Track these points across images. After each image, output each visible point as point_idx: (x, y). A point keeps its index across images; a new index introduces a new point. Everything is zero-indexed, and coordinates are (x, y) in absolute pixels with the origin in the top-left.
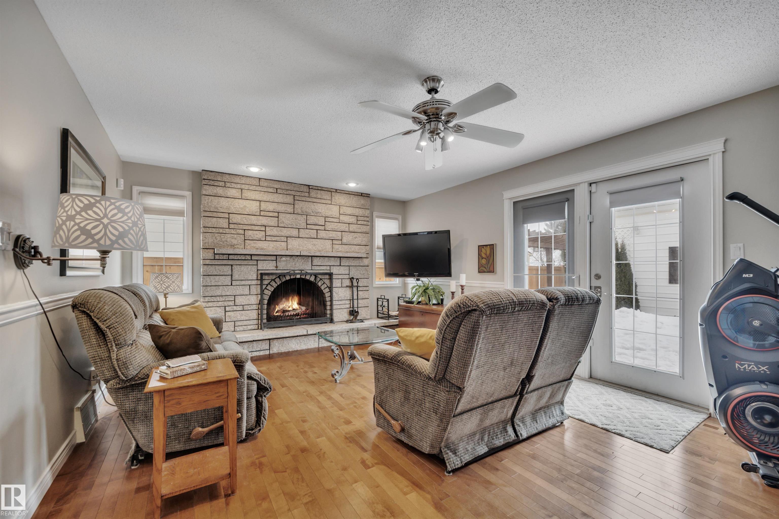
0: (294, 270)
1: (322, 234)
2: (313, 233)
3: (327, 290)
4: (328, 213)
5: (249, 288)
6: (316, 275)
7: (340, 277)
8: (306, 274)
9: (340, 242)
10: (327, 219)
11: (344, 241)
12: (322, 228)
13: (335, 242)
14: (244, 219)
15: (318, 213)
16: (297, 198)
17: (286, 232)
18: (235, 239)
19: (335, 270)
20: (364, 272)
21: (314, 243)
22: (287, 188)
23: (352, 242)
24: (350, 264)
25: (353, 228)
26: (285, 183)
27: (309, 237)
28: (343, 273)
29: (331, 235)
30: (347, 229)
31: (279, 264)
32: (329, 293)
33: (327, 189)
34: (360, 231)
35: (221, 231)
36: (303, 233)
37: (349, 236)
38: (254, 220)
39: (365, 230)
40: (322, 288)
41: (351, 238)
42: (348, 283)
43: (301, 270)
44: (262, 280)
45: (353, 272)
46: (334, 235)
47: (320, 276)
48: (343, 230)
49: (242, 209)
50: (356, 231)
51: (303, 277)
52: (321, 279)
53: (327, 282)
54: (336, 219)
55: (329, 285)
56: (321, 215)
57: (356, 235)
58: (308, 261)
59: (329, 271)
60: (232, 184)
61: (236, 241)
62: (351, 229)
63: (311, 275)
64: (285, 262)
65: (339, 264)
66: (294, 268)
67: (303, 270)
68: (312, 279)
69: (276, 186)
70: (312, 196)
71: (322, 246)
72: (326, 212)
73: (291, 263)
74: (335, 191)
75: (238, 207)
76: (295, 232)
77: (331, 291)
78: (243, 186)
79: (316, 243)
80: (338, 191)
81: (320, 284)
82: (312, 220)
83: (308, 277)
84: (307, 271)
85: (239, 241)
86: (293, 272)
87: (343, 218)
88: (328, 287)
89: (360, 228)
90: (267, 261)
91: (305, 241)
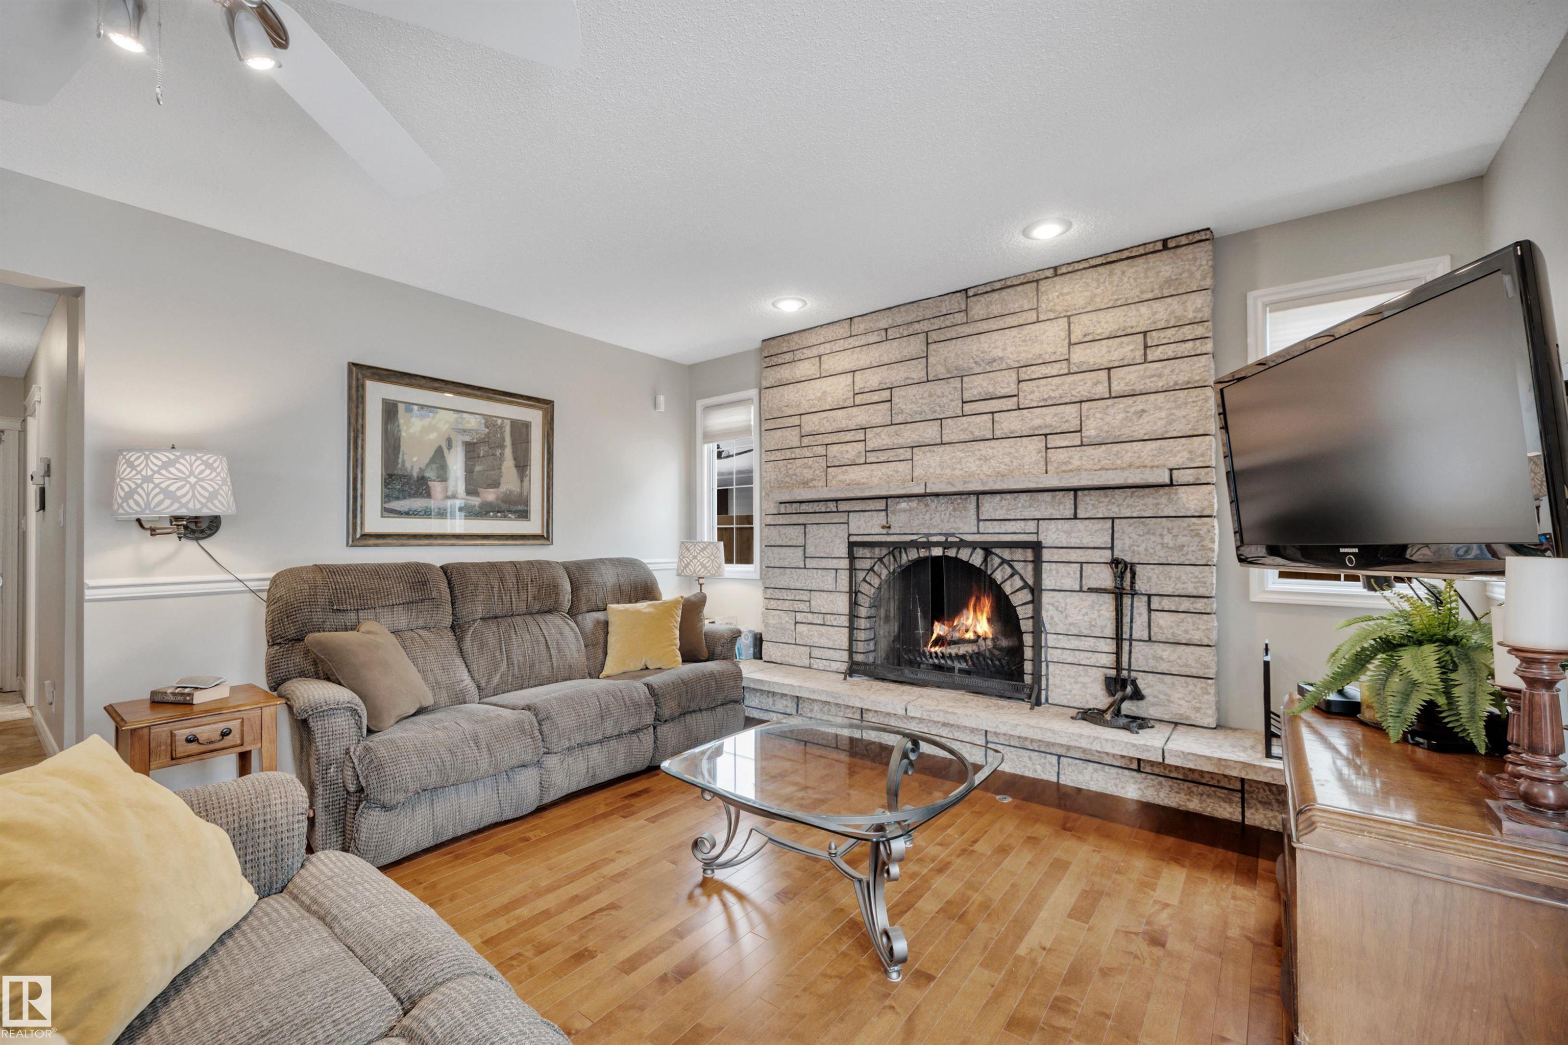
0: (927, 535)
1: (1010, 423)
2: (979, 427)
3: (1025, 596)
4: (1028, 353)
5: (834, 575)
6: (988, 549)
7: (1074, 555)
8: (962, 544)
9: (1076, 439)
10: (1025, 374)
11: (1090, 431)
12: (1011, 403)
13: (1054, 441)
14: (825, 421)
15: (994, 360)
16: (933, 336)
17: (909, 435)
18: (810, 467)
19: (1051, 535)
20: (1182, 540)
21: (983, 452)
22: (909, 319)
23: (1126, 433)
24: (1114, 511)
25: (1122, 381)
26: (902, 309)
27: (970, 437)
28: (1087, 542)
29: (1038, 422)
30: (1101, 390)
31: (893, 519)
32: (1030, 606)
33: (1022, 280)
34: (1160, 384)
35: (788, 454)
36: (953, 431)
37: (1111, 411)
38: (841, 419)
39: (1182, 378)
40: (1007, 589)
41: (1120, 416)
42: (1104, 578)
43: (946, 535)
44: (852, 557)
45: (1128, 542)
46: (1049, 420)
47: (1006, 554)
48: (1085, 395)
49: (819, 399)
50: (1139, 387)
51: (952, 553)
52: (1004, 561)
53: (1028, 572)
54: (1057, 365)
55: (1030, 582)
56: (1004, 366)
57: (1140, 403)
58: (965, 509)
59: (1033, 538)
60: (805, 351)
61: (811, 471)
62: (1117, 388)
63: (974, 549)
64: (908, 514)
65: (1069, 513)
66: (929, 528)
67: (953, 535)
68: (977, 559)
69: (883, 324)
70: (976, 318)
71: (1007, 460)
72: (1019, 353)
73: (921, 516)
74: (1050, 273)
75: (813, 397)
76: (930, 432)
77: (1036, 602)
78: (822, 349)
79: (990, 452)
80: (1064, 270)
81: (998, 576)
82: (977, 386)
83: (964, 555)
84: (964, 537)
85: (817, 472)
86: (924, 540)
87: (1079, 355)
88: (1026, 585)
89: (1160, 376)
90: (867, 514)
91: (958, 452)
